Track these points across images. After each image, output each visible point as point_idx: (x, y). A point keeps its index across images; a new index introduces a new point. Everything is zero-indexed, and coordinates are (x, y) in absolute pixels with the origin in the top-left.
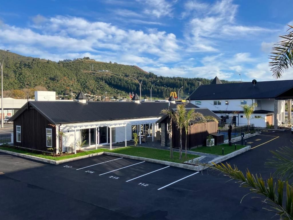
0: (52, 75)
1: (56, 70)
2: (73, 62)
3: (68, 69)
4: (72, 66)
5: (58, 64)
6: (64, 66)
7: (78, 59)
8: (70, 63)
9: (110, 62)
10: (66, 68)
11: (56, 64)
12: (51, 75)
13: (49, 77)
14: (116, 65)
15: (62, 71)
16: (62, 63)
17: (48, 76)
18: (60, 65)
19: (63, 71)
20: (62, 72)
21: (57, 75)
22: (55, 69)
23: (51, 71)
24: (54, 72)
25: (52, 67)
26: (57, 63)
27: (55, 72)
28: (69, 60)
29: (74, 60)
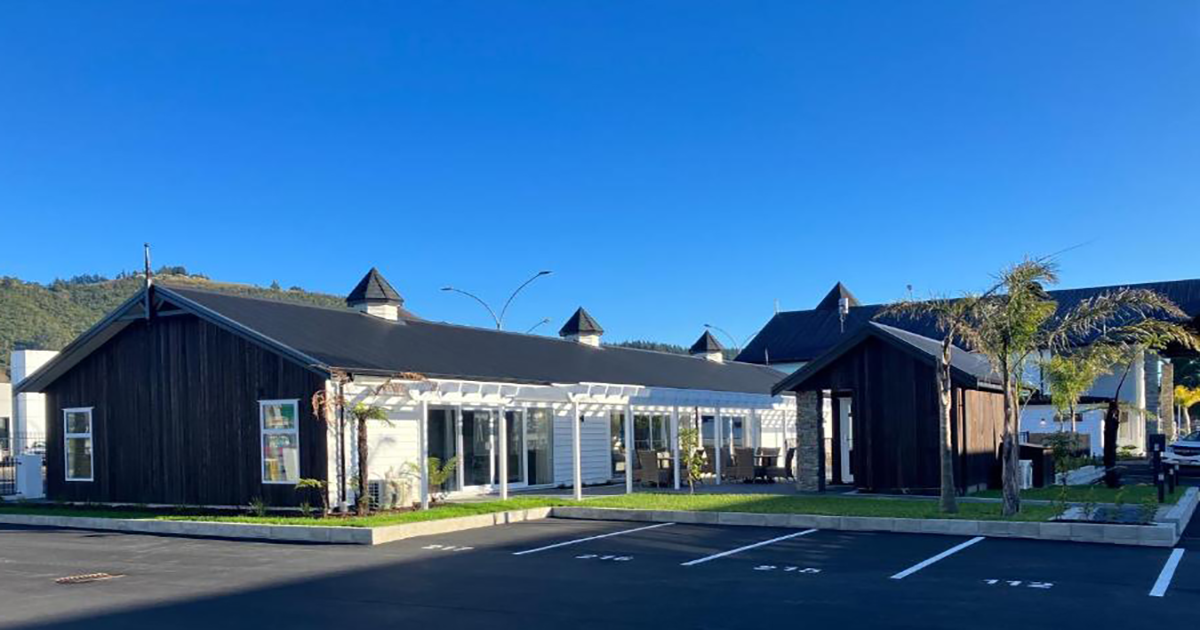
0: (23, 332)
1: (43, 312)
2: (115, 287)
3: (93, 309)
4: (110, 297)
5: (50, 293)
6: (74, 299)
7: (135, 273)
8: (101, 287)
9: (274, 286)
10: (87, 305)
11: (41, 291)
12: (19, 332)
13: (12, 338)
14: (298, 294)
15: (67, 316)
16: (67, 288)
17: (8, 334)
18: (59, 294)
19: (74, 318)
20: (66, 319)
21: (49, 330)
22: (37, 309)
23: (20, 314)
24: (34, 321)
25: (23, 304)
26: (45, 289)
27: (39, 320)
28: (96, 277)
29: (118, 277)
